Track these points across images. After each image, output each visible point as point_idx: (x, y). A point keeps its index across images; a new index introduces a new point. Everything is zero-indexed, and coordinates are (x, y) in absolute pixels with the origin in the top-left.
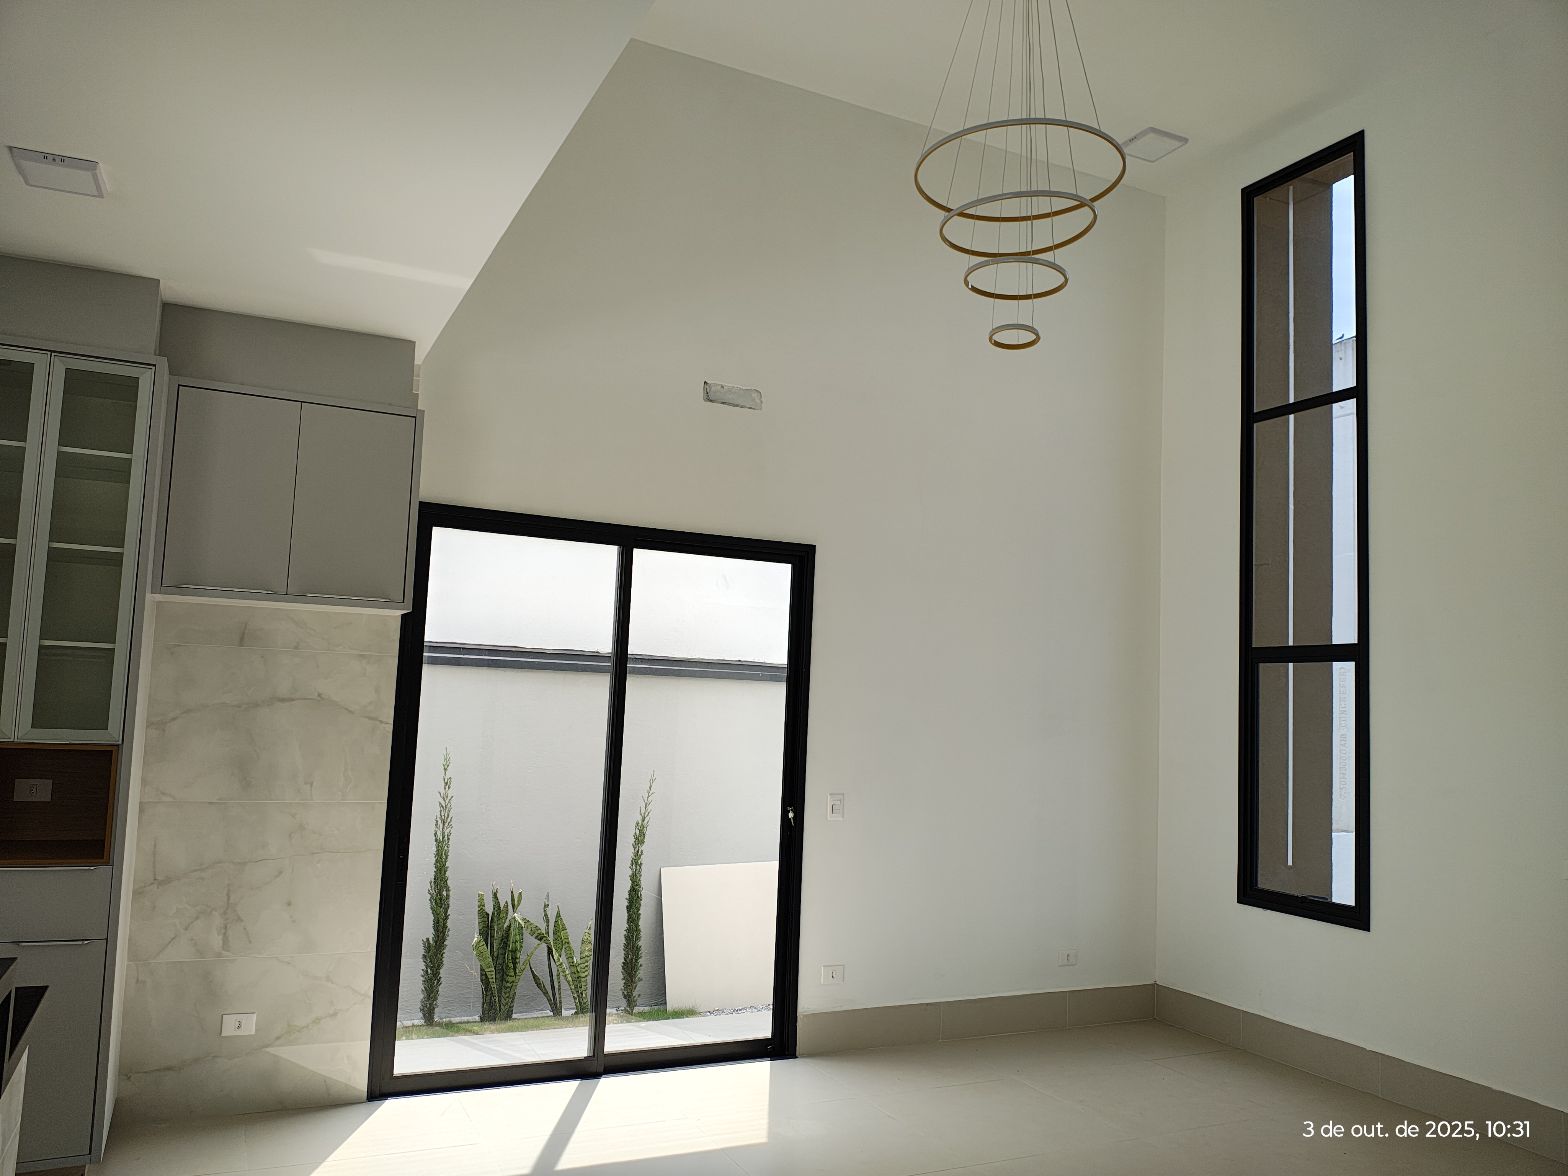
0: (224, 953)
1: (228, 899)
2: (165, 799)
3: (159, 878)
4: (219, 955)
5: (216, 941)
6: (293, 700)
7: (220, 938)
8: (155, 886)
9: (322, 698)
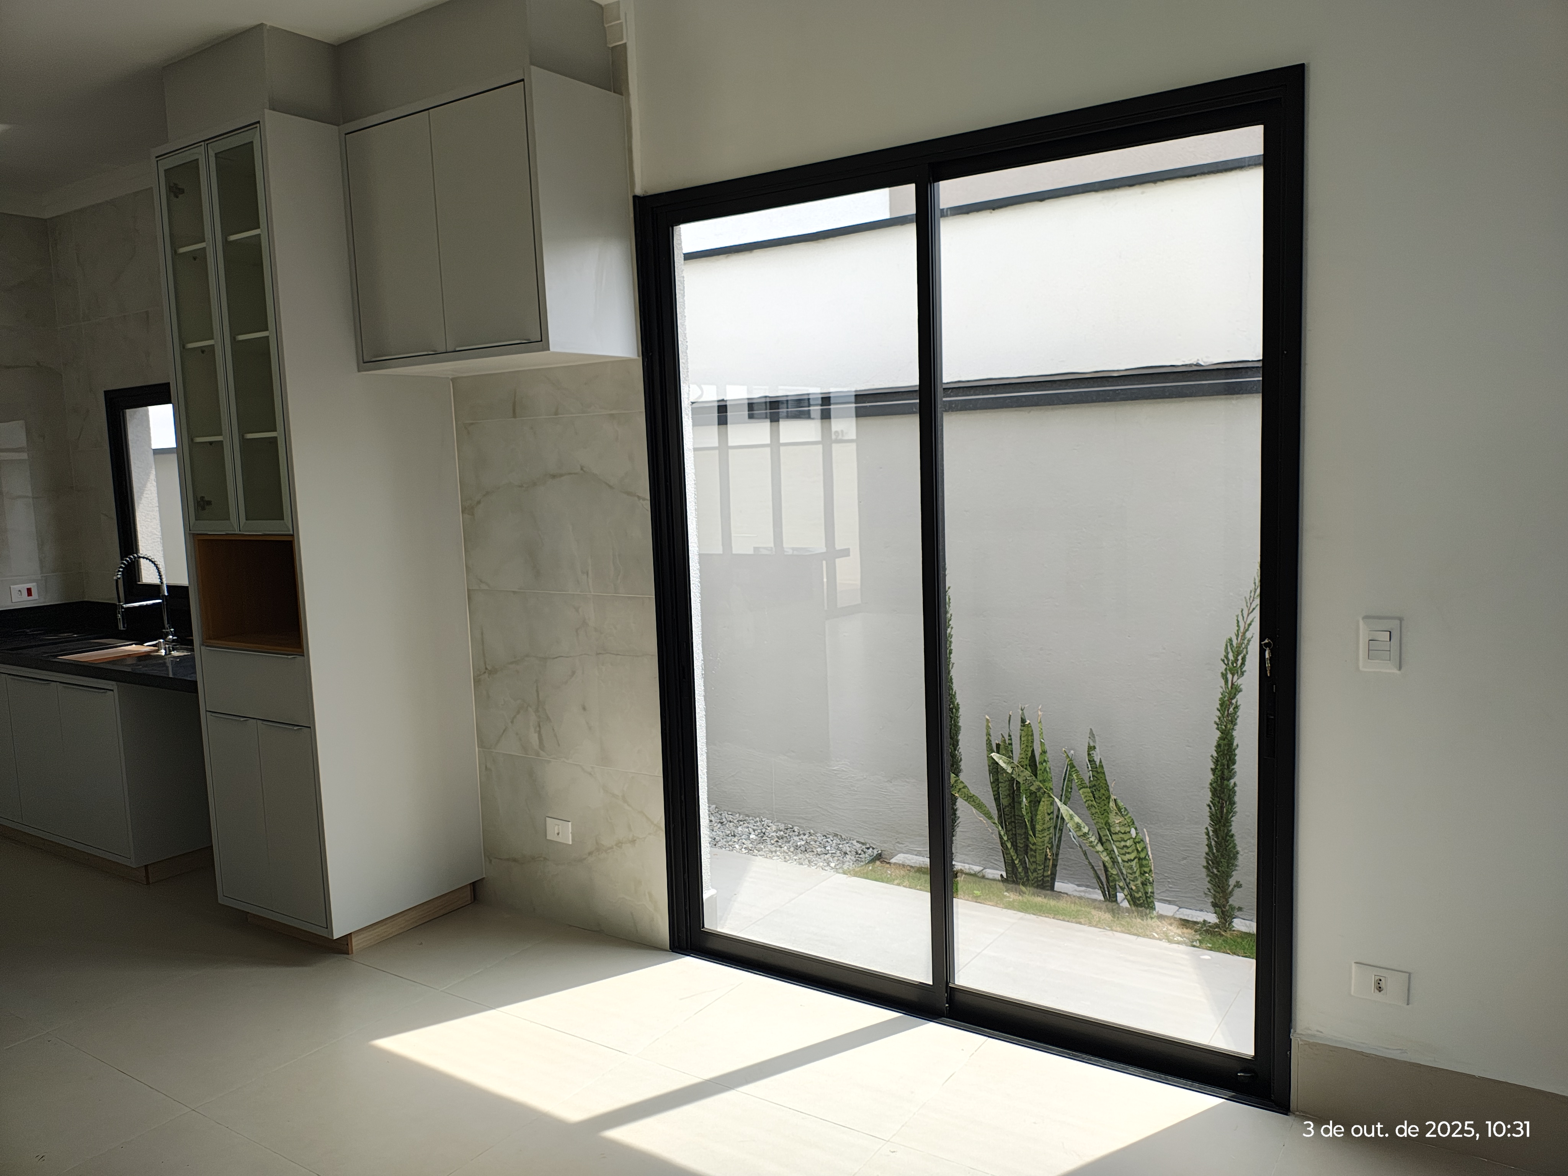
0: (542, 753)
1: (538, 696)
2: (483, 587)
3: (489, 668)
4: (538, 755)
5: (534, 738)
6: (561, 475)
7: (536, 735)
8: (486, 675)
9: (584, 471)
